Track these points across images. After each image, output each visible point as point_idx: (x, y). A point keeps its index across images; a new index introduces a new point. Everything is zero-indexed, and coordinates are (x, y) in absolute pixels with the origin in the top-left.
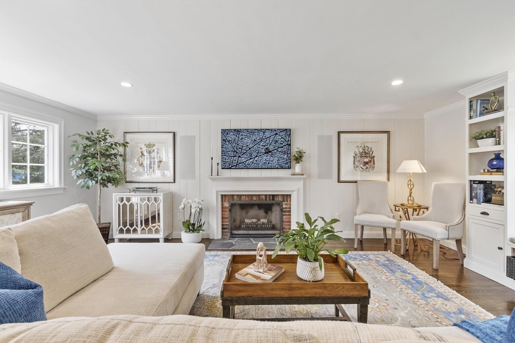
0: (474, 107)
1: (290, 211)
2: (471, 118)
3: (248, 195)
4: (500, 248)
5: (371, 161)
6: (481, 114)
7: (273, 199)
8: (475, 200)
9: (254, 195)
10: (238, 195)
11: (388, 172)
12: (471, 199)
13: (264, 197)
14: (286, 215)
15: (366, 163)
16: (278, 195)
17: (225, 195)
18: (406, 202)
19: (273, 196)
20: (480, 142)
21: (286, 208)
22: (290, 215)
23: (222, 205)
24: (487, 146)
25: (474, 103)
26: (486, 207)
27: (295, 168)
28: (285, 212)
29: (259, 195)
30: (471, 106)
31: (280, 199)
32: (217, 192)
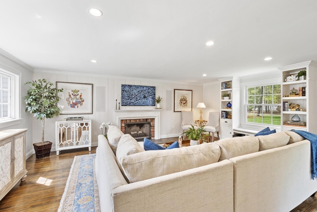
0: (223, 86)
1: (154, 126)
2: (222, 89)
3: (134, 119)
4: (231, 133)
5: (186, 103)
6: (225, 88)
7: (147, 121)
8: (223, 118)
9: (137, 119)
10: (129, 120)
11: (192, 107)
12: (222, 117)
13: (142, 120)
14: (152, 128)
15: (184, 103)
16: (149, 119)
17: (122, 120)
18: (199, 120)
19: (147, 119)
20: (224, 98)
21: (152, 125)
22: (154, 128)
23: (121, 125)
24: (226, 99)
25: (223, 84)
26: (226, 120)
27: (157, 106)
28: (152, 127)
29: (140, 119)
30: (222, 85)
31: (150, 121)
32: (119, 118)
